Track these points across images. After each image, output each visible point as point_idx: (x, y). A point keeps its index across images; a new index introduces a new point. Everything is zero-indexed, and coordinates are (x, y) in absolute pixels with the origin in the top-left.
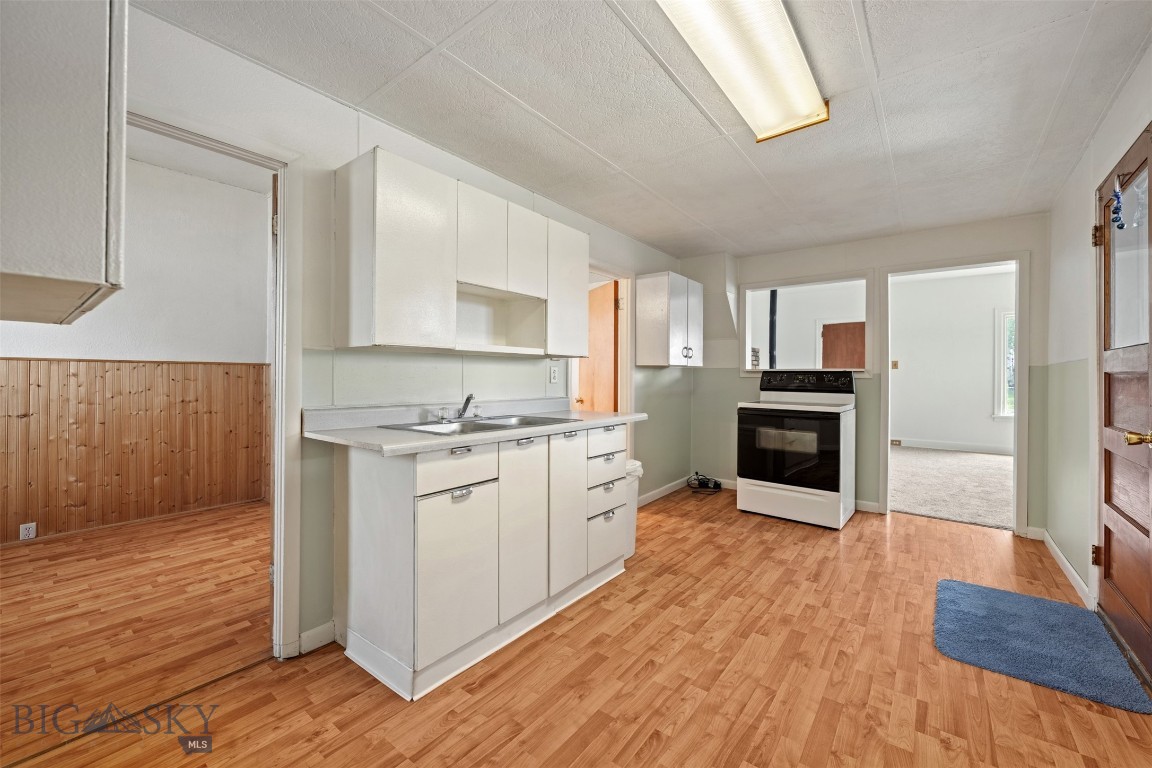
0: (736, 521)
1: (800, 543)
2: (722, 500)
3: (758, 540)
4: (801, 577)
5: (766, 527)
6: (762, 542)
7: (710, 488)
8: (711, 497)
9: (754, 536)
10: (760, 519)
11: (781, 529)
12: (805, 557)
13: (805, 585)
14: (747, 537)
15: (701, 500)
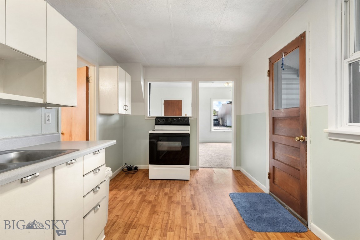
0: (150, 185)
1: (180, 190)
2: (140, 175)
3: (164, 194)
4: (189, 209)
5: (164, 185)
6: (166, 194)
7: (133, 170)
8: (135, 175)
9: (161, 191)
10: (159, 181)
11: (169, 185)
12: (185, 197)
13: (193, 212)
14: (159, 193)
15: (131, 177)
